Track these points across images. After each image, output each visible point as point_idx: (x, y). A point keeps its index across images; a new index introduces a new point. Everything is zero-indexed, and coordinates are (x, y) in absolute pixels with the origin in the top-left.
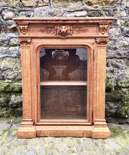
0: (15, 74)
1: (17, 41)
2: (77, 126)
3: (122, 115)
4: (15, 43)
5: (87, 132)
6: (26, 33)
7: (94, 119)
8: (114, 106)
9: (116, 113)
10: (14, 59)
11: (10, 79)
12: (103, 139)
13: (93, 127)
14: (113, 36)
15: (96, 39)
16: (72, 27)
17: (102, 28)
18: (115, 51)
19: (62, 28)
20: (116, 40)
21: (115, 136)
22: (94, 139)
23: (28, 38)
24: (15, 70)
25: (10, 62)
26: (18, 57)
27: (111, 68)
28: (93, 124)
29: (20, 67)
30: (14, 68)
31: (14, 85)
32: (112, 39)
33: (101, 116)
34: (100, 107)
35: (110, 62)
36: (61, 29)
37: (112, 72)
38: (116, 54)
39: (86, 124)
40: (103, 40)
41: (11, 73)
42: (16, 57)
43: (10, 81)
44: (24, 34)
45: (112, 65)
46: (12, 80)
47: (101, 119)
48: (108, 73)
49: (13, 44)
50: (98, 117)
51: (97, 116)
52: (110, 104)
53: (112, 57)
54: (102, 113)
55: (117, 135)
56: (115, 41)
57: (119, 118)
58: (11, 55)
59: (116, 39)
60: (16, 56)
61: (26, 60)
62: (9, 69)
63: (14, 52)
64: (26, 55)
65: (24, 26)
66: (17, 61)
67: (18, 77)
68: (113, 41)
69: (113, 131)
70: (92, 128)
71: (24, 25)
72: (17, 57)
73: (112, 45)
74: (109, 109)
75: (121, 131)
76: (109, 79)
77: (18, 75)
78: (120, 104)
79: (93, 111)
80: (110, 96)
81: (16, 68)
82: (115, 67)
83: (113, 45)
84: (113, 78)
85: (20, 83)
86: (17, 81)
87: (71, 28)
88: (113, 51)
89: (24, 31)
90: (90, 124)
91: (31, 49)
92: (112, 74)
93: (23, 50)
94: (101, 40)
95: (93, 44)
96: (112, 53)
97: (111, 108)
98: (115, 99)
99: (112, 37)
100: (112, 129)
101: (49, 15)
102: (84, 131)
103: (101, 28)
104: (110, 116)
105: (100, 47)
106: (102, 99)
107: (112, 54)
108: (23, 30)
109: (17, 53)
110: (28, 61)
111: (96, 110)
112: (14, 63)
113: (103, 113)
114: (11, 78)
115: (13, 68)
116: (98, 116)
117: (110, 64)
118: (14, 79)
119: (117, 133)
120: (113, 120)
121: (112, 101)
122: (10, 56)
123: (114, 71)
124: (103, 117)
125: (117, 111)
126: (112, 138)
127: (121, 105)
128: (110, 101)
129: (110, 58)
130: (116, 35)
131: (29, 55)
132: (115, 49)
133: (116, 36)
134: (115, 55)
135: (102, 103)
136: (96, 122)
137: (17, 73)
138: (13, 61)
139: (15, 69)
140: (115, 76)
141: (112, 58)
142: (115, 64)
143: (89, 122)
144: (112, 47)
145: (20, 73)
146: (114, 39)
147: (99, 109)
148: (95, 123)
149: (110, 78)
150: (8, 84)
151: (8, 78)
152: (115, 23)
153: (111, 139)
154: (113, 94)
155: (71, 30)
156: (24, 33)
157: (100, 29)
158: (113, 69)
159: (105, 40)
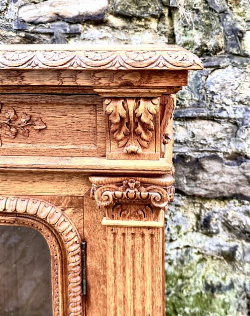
14: (229, 102)
18: (235, 169)
20: (242, 120)
27: (223, 240)
32: (224, 114)
35: (216, 216)
37: (229, 256)
38: (241, 180)
40: (131, 192)
45: (228, 226)
48: (209, 260)
53: (226, 194)
56: (235, 124)
59: (239, 115)
68: (226, 125)
73: (225, 143)
76: (213, 291)
82: (239, 237)
83: (229, 140)
84: (231, 286)
88: (228, 169)
92: (230, 268)
94: (118, 194)
96: (226, 179)
99: (222, 109)
107: (223, 179)
117: (216, 224)
123: (239, 254)
129: (216, 198)
130: (238, 99)
132: (236, 159)
133: (241, 102)
134: (237, 185)
140: (242, 277)
141: (223, 198)
142: (239, 227)
144: (224, 149)
146: (232, 116)
149: (220, 287)
152: (233, 46)
158: (232, 244)
159: (144, 194)
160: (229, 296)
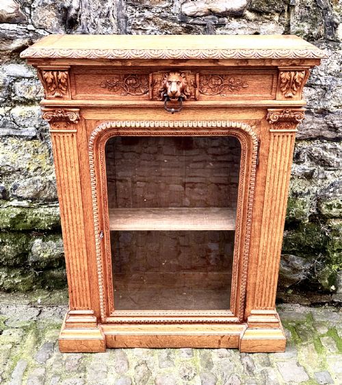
0: (35, 186)
1: (34, 88)
2: (205, 326)
3: (321, 284)
4: (28, 96)
5: (229, 339)
6: (64, 92)
7: (249, 309)
8: (304, 264)
9: (305, 281)
10: (29, 142)
11: (24, 199)
12: (266, 354)
13: (244, 326)
14: (322, 74)
15: (268, 112)
16: (200, 75)
17: (287, 80)
18: (321, 120)
19: (170, 82)
20: (330, 86)
21: (296, 342)
22: (245, 354)
23: (70, 109)
24: (36, 175)
25: (20, 153)
26: (41, 135)
27: (307, 166)
28: (244, 320)
29: (49, 167)
30: (32, 168)
31: (36, 215)
32: (318, 82)
33: (266, 303)
34: (265, 282)
35: (305, 151)
36: (168, 85)
37: (309, 176)
38: (323, 127)
39: (228, 319)
40: (287, 115)
41: (26, 184)
42: (35, 138)
43: (25, 203)
44: (57, 97)
45: (311, 157)
46: (30, 201)
47: (266, 309)
48: (296, 179)
49: (24, 97)
50: (257, 304)
51: (256, 302)
52: (293, 260)
53: (313, 136)
54: (269, 297)
55: (302, 341)
56: (325, 89)
57: (314, 291)
58: (21, 132)
59: (329, 83)
60: (34, 134)
61: (69, 169)
62: (19, 170)
63: (27, 123)
64: (68, 154)
65: (58, 74)
66: (40, 150)
67: (46, 193)
68: (319, 90)
69: (294, 328)
70: (242, 328)
71: (55, 71)
72: (38, 136)
73: (316, 102)
74: (289, 273)
75: (313, 329)
76: (297, 196)
77: (45, 188)
78: (318, 260)
79: (246, 292)
80: (297, 239)
81: (38, 168)
82: (317, 163)
83: (319, 100)
84: (308, 193)
85: (51, 209)
86: (45, 204)
87: (195, 79)
88: (317, 120)
89: (58, 88)
90: (236, 319)
91: (80, 139)
92: (308, 183)
93: (58, 141)
94: (281, 116)
95: (258, 123)
96: (315, 126)
97: (296, 270)
98: (309, 247)
99: (318, 79)
100: (292, 322)
101: (130, 7)
102: (222, 337)
103: (284, 81)
104: (290, 288)
105: (277, 135)
106: (270, 265)
107: (312, 127)
108: (54, 86)
109: (37, 126)
110: (74, 172)
111: (255, 290)
112: (29, 156)
113: (271, 297)
114: (25, 195)
115: (28, 169)
116: (259, 303)
117: (304, 157)
118: (36, 199)
119: (301, 334)
120: (297, 297)
121: (300, 252)
122: (17, 134)
123: (315, 175)
124: (269, 306)
125: (308, 276)
126: (288, 351)
127: (322, 261)
128: (294, 253)
129: (306, 140)
130: (328, 72)
131: (76, 156)
132: (322, 113)
133: (330, 74)
134: (321, 130)
135: (271, 274)
136: (253, 317)
137: (42, 183)
138: (26, 148)
139: (35, 170)
140: (316, 188)
141: (311, 139)
142: (318, 157)
143: (236, 316)
144: (315, 107)
145: (50, 182)
146: (324, 83)
147: (261, 287)
148: (250, 319)
149: (301, 193)
150: (19, 211)
151: (19, 195)
152: (329, 34)
153: (286, 353)
154: (303, 235)
155: (195, 84)
156: (57, 94)
157: (281, 82)
158: (312, 169)
159: (293, 116)
160: (307, 198)
